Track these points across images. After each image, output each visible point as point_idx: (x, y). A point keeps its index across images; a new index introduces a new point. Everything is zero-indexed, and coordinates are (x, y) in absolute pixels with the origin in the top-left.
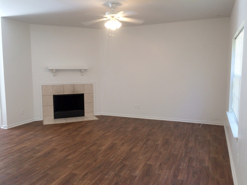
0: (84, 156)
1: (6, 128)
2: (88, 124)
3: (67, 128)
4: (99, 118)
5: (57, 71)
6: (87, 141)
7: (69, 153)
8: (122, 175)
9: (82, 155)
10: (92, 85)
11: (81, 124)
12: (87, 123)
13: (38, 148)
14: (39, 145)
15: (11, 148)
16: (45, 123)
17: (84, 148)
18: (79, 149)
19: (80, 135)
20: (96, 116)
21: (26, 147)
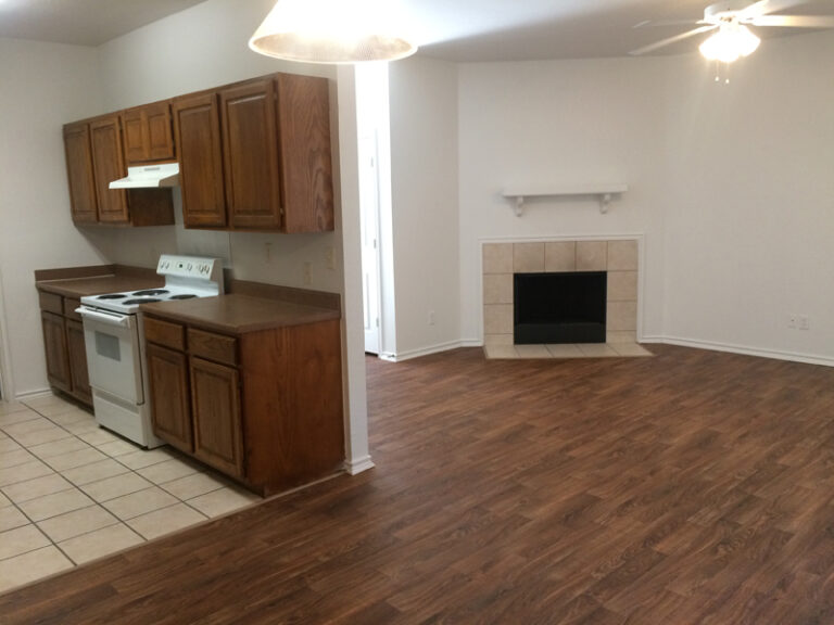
0: (615, 455)
1: (393, 360)
2: (618, 367)
3: (555, 374)
4: (653, 352)
5: (529, 199)
6: (621, 417)
7: (570, 441)
8: (742, 523)
9: (611, 454)
10: (633, 244)
11: (596, 364)
12: (616, 365)
13: (483, 418)
14: (485, 412)
15: (415, 410)
16: (492, 354)
17: (614, 435)
18: (599, 435)
19: (596, 395)
20: (645, 345)
21: (452, 412)
